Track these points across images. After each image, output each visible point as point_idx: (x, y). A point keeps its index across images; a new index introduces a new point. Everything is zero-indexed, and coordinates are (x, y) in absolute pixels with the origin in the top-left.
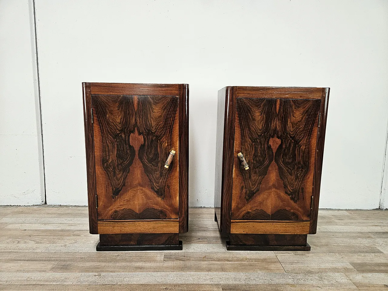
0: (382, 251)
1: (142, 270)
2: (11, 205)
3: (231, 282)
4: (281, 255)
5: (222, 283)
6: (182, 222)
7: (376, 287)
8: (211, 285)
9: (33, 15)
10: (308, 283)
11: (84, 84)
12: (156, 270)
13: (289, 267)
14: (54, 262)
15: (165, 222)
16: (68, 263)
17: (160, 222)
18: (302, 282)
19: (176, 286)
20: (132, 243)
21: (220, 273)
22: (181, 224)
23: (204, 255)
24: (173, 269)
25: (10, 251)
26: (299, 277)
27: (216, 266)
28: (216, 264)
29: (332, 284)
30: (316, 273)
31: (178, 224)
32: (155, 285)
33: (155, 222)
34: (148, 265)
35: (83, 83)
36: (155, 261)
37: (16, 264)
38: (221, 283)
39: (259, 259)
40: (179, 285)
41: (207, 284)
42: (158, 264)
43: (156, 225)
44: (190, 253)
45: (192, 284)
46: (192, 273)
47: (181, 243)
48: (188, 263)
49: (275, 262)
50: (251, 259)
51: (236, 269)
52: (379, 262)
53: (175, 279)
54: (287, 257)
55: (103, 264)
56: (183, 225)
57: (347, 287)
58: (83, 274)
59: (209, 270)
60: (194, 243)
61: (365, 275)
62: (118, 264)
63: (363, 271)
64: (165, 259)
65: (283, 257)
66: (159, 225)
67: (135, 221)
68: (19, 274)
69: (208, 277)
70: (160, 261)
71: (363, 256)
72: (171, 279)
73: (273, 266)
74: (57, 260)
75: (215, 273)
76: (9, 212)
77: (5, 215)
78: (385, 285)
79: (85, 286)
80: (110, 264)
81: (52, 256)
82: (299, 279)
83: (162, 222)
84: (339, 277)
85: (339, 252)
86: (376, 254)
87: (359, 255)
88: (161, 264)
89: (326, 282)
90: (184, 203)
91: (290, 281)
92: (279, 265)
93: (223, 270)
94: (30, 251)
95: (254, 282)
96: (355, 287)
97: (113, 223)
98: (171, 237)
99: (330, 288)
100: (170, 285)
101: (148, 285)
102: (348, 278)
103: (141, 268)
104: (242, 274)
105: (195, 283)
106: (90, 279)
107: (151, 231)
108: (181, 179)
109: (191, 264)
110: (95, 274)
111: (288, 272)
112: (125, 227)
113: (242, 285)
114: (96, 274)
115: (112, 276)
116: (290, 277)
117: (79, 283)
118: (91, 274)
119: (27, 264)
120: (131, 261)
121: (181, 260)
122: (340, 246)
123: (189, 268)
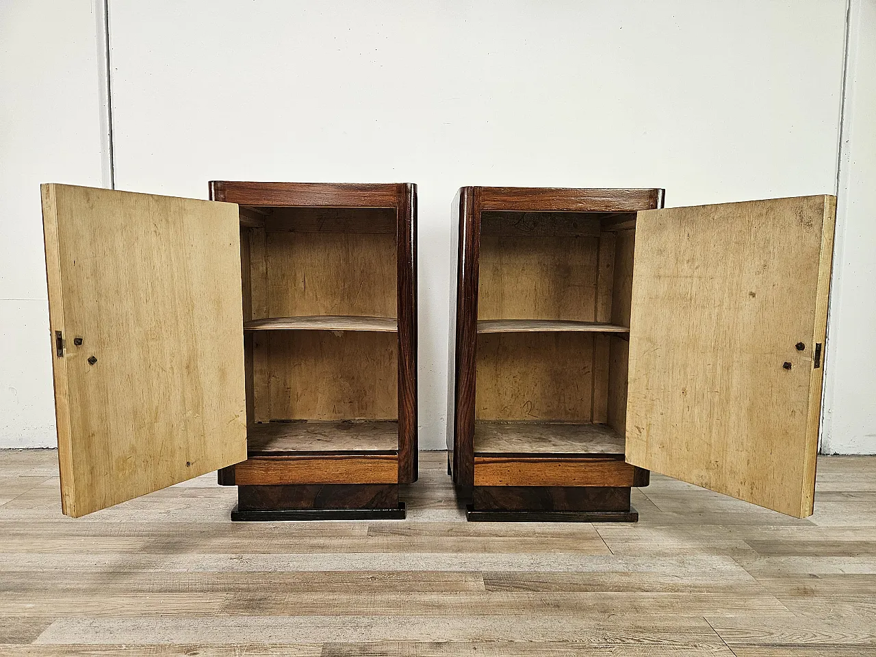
0: (815, 522)
1: (325, 550)
2: (47, 448)
3: (501, 569)
4: (606, 528)
5: (484, 569)
6: (405, 460)
7: (794, 577)
8: (462, 572)
9: (106, 60)
10: (655, 570)
11: (213, 184)
12: (352, 549)
13: (619, 546)
14: (147, 539)
15: (370, 461)
16: (177, 539)
17: (360, 460)
18: (644, 568)
19: (393, 574)
20: (304, 504)
21: (481, 555)
22: (402, 464)
23: (449, 527)
24: (388, 548)
25: (57, 520)
26: (639, 561)
27: (472, 545)
28: (474, 541)
29: (705, 572)
30: (673, 555)
31: (397, 465)
32: (349, 572)
33: (350, 461)
34: (336, 542)
35: (210, 183)
36: (350, 536)
37: (72, 542)
38: (481, 569)
39: (559, 534)
40: (399, 573)
41: (454, 572)
42: (356, 541)
43: (354, 468)
44: (422, 523)
45: (425, 572)
46: (424, 555)
47: (402, 506)
48: (417, 540)
49: (593, 538)
50: (543, 534)
51: (511, 548)
52: (806, 539)
53: (391, 563)
54: (618, 530)
55: (246, 541)
56: (407, 468)
57: (735, 577)
58: (207, 556)
59: (459, 550)
60: (430, 508)
61: (774, 559)
62: (275, 542)
63: (769, 554)
64: (371, 533)
65: (609, 530)
66: (359, 466)
67: (309, 459)
68: (78, 557)
69: (456, 561)
70: (361, 536)
71: (774, 530)
72: (383, 563)
73: (586, 545)
74: (152, 535)
75: (470, 555)
76: (45, 458)
77: (39, 463)
78: (810, 575)
79: (213, 574)
80: (259, 541)
81: (142, 528)
82: (638, 564)
83: (364, 460)
84: (720, 562)
85: (725, 524)
86: (801, 527)
87: (765, 529)
88: (363, 541)
89: (692, 569)
90: (409, 420)
91: (620, 568)
92: (599, 543)
93: (485, 549)
94: (98, 521)
95: (548, 569)
96: (749, 577)
97: (265, 462)
98: (382, 492)
99: (700, 578)
100: (380, 572)
101: (336, 572)
102: (737, 564)
103: (323, 547)
104: (523, 556)
105: (430, 570)
106: (222, 563)
107: (342, 479)
108: (403, 372)
109: (423, 541)
110: (230, 555)
111: (617, 553)
112: (290, 471)
113: (523, 574)
114: (234, 556)
115: (265, 560)
116: (620, 561)
117: (201, 570)
118: (222, 556)
119: (93, 541)
120: (302, 536)
121: (402, 534)
122: (728, 513)
123: (420, 548)
